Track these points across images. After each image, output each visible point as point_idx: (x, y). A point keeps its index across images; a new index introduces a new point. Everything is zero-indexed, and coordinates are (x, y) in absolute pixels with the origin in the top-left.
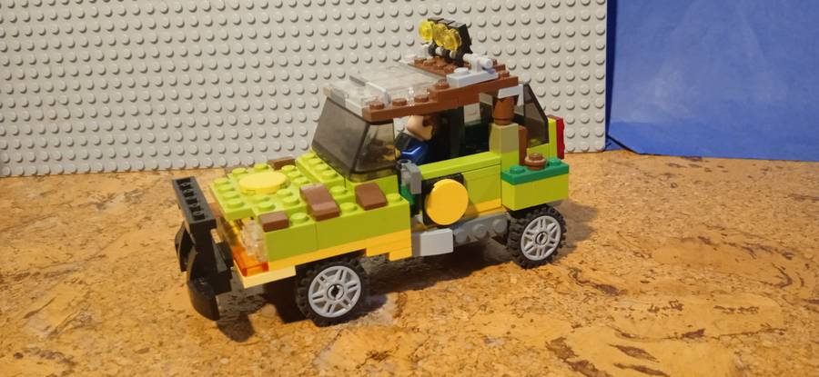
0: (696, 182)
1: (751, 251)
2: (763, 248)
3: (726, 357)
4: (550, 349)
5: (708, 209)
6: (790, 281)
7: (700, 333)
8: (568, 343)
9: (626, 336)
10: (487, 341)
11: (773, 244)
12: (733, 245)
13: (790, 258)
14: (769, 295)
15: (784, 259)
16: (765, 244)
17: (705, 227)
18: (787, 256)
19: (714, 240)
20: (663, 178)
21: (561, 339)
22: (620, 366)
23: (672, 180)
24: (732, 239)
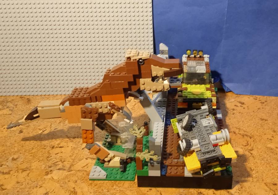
0: (239, 113)
1: (243, 136)
2: (246, 135)
5: (239, 122)
6: (248, 144)
11: (249, 134)
12: (240, 134)
13: (251, 139)
14: (242, 148)
15: (249, 139)
16: (247, 134)
17: (236, 128)
18: (251, 138)
19: (237, 133)
20: (232, 111)
23: (234, 112)
24: (240, 132)
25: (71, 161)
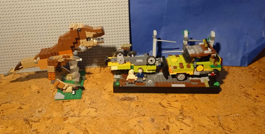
3: (180, 104)
4: (159, 104)
7: (177, 101)
8: (161, 103)
9: (168, 101)
10: (151, 103)
21: (160, 102)
22: (168, 106)
25: (79, 110)
